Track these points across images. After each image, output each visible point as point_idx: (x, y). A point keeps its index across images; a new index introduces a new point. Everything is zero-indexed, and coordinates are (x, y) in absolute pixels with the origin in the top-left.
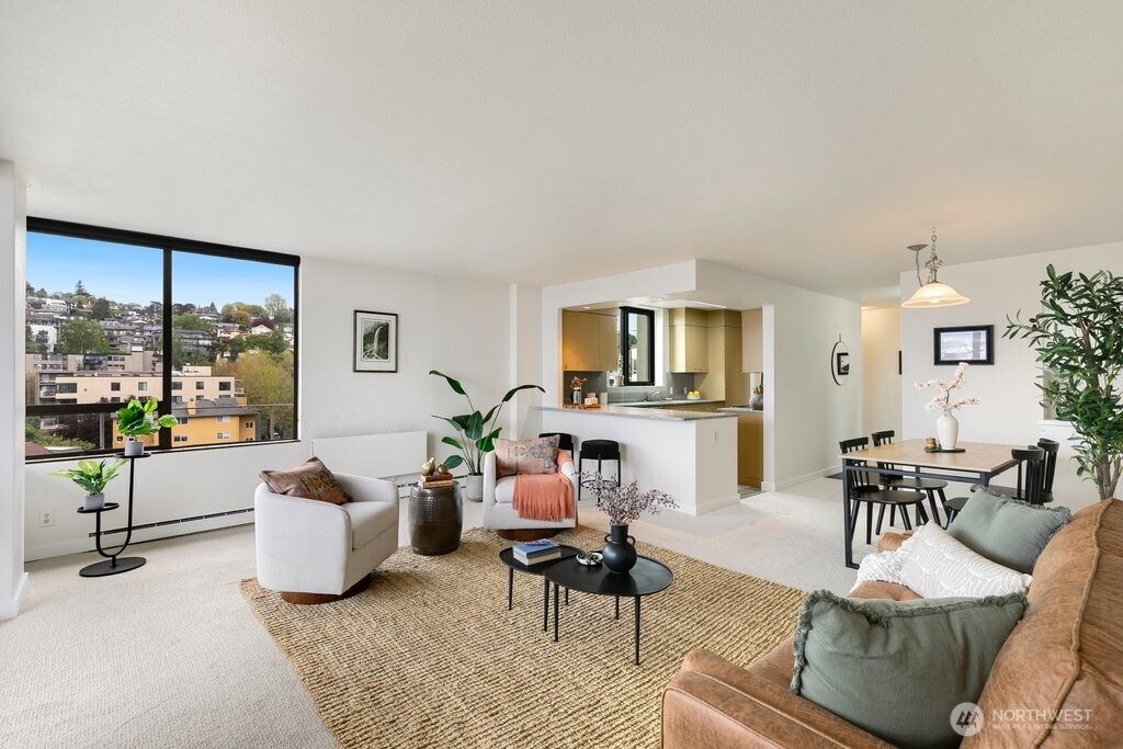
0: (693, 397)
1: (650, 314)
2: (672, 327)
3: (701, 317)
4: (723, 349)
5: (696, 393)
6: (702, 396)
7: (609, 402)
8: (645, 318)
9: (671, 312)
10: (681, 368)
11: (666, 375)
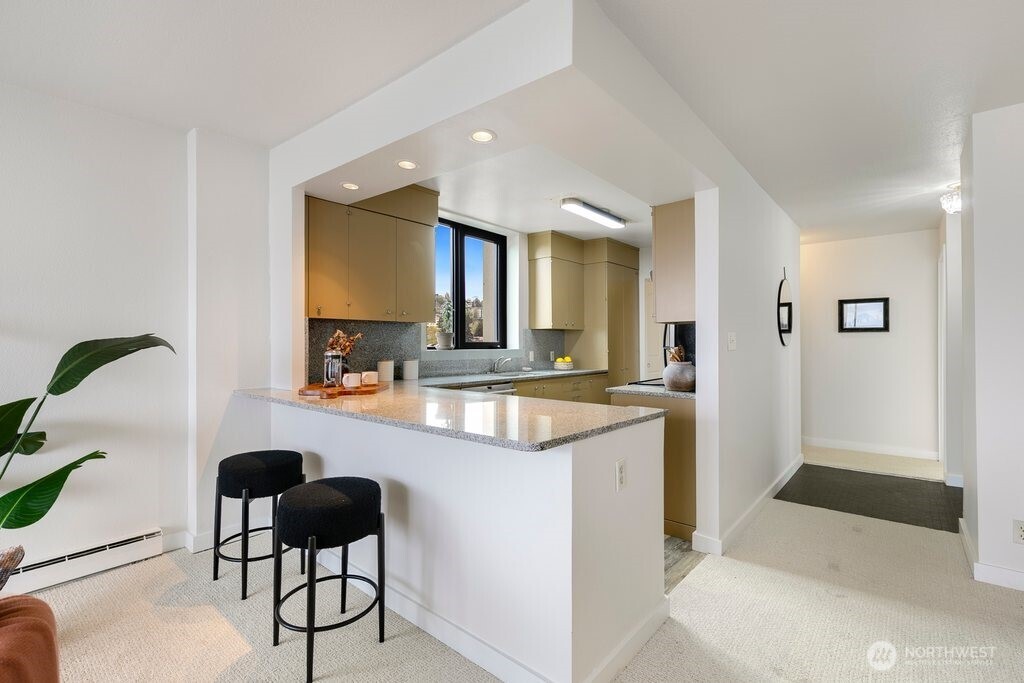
0: (563, 365)
1: (501, 241)
2: (532, 262)
3: (573, 247)
4: (606, 294)
5: (568, 359)
6: (576, 364)
7: (422, 376)
8: (493, 247)
9: (532, 240)
10: (545, 321)
11: (522, 332)
